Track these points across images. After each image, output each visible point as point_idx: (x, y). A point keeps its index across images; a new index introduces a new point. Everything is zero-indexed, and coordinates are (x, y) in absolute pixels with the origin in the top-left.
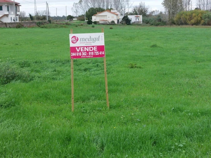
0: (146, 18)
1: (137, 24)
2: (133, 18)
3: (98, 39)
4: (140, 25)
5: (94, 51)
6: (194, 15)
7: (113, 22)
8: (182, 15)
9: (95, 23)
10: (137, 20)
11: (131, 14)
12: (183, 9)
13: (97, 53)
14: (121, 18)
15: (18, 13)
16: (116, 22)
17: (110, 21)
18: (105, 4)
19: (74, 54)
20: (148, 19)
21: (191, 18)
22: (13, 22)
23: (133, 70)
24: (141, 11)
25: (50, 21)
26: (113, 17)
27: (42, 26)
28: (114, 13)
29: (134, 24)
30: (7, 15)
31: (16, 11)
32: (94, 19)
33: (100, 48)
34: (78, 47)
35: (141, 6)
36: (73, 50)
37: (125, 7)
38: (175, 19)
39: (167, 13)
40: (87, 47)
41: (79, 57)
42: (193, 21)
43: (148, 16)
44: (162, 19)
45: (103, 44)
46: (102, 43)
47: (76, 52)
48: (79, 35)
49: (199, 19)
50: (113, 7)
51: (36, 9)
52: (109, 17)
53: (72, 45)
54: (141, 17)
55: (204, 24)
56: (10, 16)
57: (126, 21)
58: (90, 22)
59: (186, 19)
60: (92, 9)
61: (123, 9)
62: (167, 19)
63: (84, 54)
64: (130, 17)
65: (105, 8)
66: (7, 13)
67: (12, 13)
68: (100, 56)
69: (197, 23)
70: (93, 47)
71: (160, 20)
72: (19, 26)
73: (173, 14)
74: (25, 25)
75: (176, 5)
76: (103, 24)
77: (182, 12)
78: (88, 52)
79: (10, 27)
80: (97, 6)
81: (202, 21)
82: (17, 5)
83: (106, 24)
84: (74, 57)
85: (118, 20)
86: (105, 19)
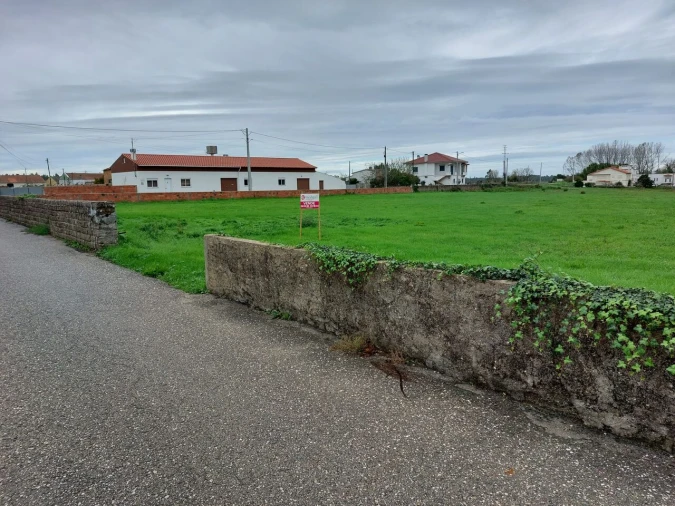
2: (658, 178)
5: (313, 205)
7: (620, 183)
9: (589, 185)
10: (668, 181)
11: (658, 173)
14: (635, 177)
15: (465, 173)
16: (625, 184)
17: (614, 183)
22: (457, 184)
26: (620, 177)
27: (489, 189)
28: (623, 171)
29: (658, 187)
30: (449, 177)
31: (463, 171)
32: (590, 179)
34: (305, 202)
36: (302, 203)
37: (652, 162)
40: (309, 202)
41: (305, 208)
45: (318, 201)
47: (304, 205)
48: (305, 195)
52: (615, 177)
56: (453, 178)
57: (645, 182)
58: (580, 184)
60: (594, 165)
61: (649, 164)
64: (653, 176)
65: (611, 163)
66: (449, 174)
67: (457, 173)
68: (316, 208)
70: (313, 202)
72: (454, 190)
74: (463, 188)
76: (601, 187)
78: (310, 205)
82: (464, 164)
83: (607, 186)
84: (302, 208)
85: (630, 182)
86: (607, 179)
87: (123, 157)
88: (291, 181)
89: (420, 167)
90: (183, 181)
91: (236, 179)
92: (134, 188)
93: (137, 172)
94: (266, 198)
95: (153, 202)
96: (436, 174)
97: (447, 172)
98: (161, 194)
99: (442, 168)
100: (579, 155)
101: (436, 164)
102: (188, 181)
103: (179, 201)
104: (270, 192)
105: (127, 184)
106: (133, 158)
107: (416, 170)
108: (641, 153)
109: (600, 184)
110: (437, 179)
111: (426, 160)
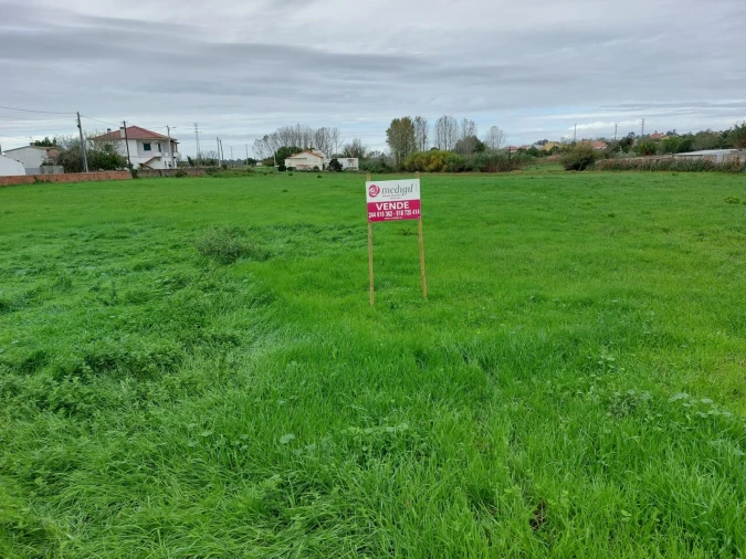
0: (363, 163)
1: (351, 171)
2: (344, 162)
3: (410, 189)
4: (356, 172)
5: (403, 209)
6: (433, 157)
7: (316, 167)
8: (416, 157)
9: (290, 169)
10: (351, 166)
11: (342, 157)
12: (415, 149)
13: (409, 212)
14: (328, 161)
15: (175, 155)
16: (321, 168)
17: (312, 167)
18: (303, 141)
19: (373, 215)
20: (366, 163)
21: (429, 162)
22: (168, 168)
23: (407, 238)
24: (355, 152)
25: (225, 167)
26: (316, 161)
27: (215, 174)
28: (316, 155)
29: (346, 171)
30: (159, 158)
31: (173, 151)
32: (288, 163)
33: (414, 204)
34: (379, 204)
35: (355, 145)
36: (372, 207)
37: (331, 146)
38: (406, 164)
39: (393, 157)
40: (392, 203)
41: (381, 219)
42: (431, 166)
43: (367, 158)
44: (388, 163)
45: (418, 197)
46: (416, 195)
47: (376, 210)
48: (381, 184)
49: (440, 162)
50: (314, 146)
51: (198, 148)
52: (311, 161)
53: (370, 200)
54: (356, 160)
55: (448, 171)
56: (163, 159)
57: (335, 166)
58: (282, 168)
59: (421, 163)
60: (284, 149)
61: (328, 149)
62: (393, 163)
63: (388, 214)
64: (340, 160)
65: (303, 147)
66: (158, 154)
67: (167, 154)
68: (413, 216)
69: (438, 169)
70: (403, 202)
71: (384, 165)
72: (180, 174)
73: (402, 156)
74: (189, 173)
75: (406, 144)
76: (302, 171)
77: (415, 154)
78: (394, 211)
79: (166, 176)
80: (290, 145)
81: (445, 166)
82: (173, 142)
83: (305, 171)
84: (373, 219)
85: (324, 166)
86: (305, 163)
96: (140, 154)
97: (155, 152)
99: (147, 147)
100: (266, 138)
101: (138, 140)
108: (320, 137)
109: (300, 168)
111: (124, 135)
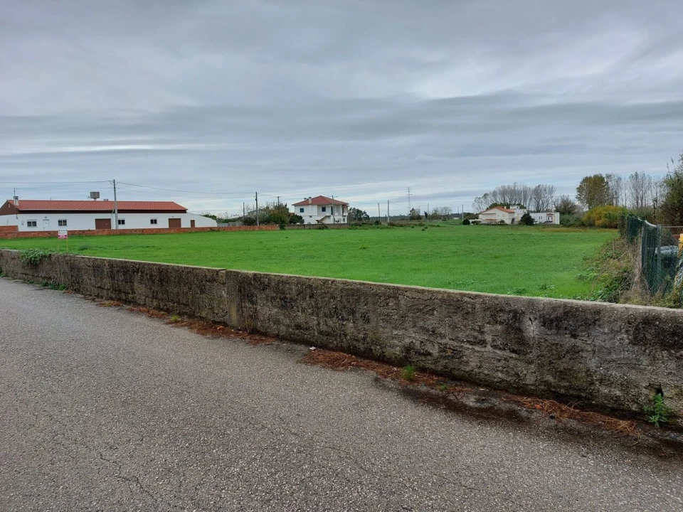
2: (537, 217)
7: (502, 221)
10: (550, 219)
14: (519, 216)
16: (508, 222)
17: (498, 221)
20: (571, 217)
26: (505, 216)
28: (505, 210)
29: (537, 225)
30: (329, 217)
31: (343, 212)
32: (480, 217)
52: (500, 216)
54: (557, 215)
56: (332, 217)
57: (527, 220)
79: (331, 228)
85: (513, 220)
86: (493, 217)
87: (8, 203)
88: (163, 221)
89: (306, 208)
90: (60, 222)
91: (110, 219)
92: (16, 227)
93: (19, 215)
94: (131, 234)
95: (26, 238)
96: (319, 215)
97: (328, 213)
98: (35, 232)
99: (324, 210)
100: (486, 195)
101: (318, 206)
102: (65, 221)
103: (50, 238)
104: (136, 230)
105: (10, 224)
106: (16, 203)
107: (302, 210)
108: (538, 192)
109: (486, 222)
110: (319, 219)
111: (310, 202)
